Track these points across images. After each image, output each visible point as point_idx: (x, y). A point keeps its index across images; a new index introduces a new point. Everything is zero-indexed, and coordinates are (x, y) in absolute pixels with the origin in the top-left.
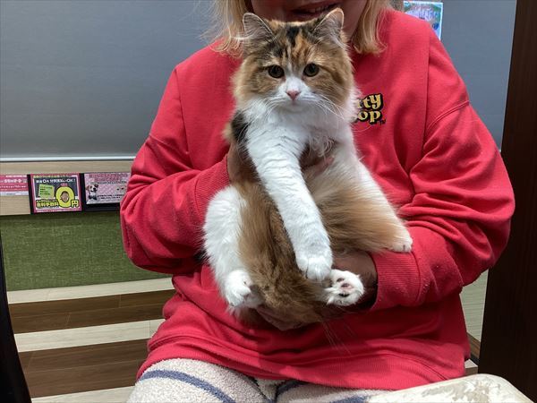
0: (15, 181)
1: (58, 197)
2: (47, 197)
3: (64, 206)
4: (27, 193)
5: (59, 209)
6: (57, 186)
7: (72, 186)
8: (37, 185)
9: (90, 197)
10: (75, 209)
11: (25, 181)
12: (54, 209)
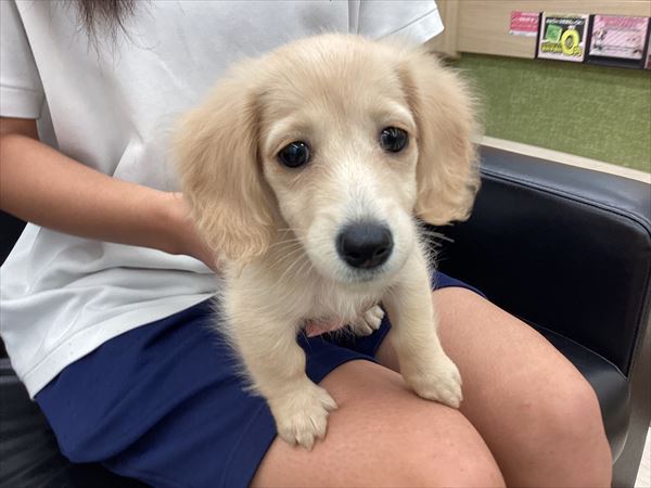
0: (528, 19)
1: (563, 42)
2: (553, 41)
4: (535, 34)
5: (562, 57)
6: (565, 28)
7: (579, 29)
9: (595, 46)
10: (577, 59)
11: (537, 21)
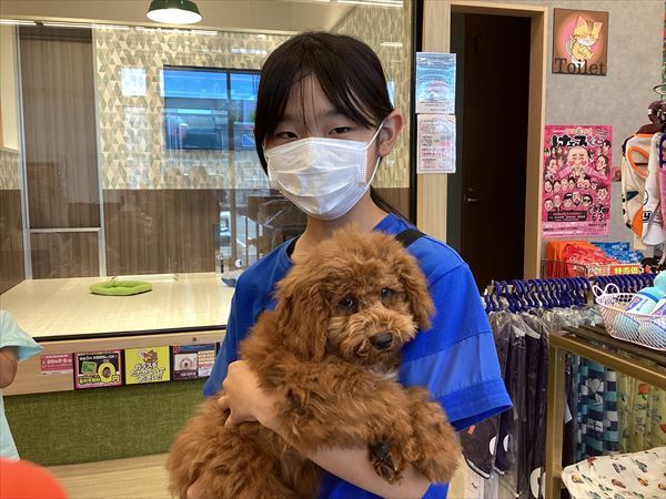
0: (60, 361)
1: (100, 373)
2: (89, 374)
3: (106, 381)
4: (72, 371)
5: (101, 384)
6: (100, 362)
7: (114, 362)
8: (81, 362)
10: (116, 383)
11: (70, 361)
12: (95, 385)
